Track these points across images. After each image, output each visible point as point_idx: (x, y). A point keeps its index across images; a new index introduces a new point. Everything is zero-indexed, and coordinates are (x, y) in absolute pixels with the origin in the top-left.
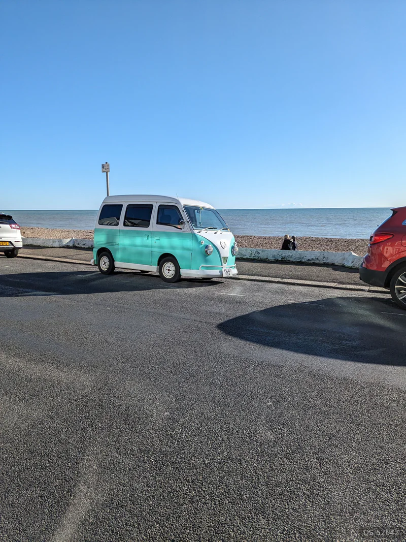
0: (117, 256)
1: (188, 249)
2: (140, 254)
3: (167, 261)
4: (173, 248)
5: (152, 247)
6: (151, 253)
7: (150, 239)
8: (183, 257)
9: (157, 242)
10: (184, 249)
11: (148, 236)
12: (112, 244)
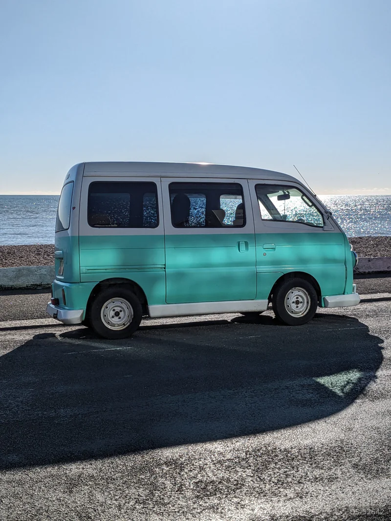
0: (157, 292)
1: (334, 261)
2: (228, 280)
3: (295, 285)
4: (303, 261)
5: (256, 264)
6: (256, 276)
7: (251, 249)
8: (326, 276)
9: (270, 253)
10: (327, 260)
11: (246, 244)
12: (141, 268)
